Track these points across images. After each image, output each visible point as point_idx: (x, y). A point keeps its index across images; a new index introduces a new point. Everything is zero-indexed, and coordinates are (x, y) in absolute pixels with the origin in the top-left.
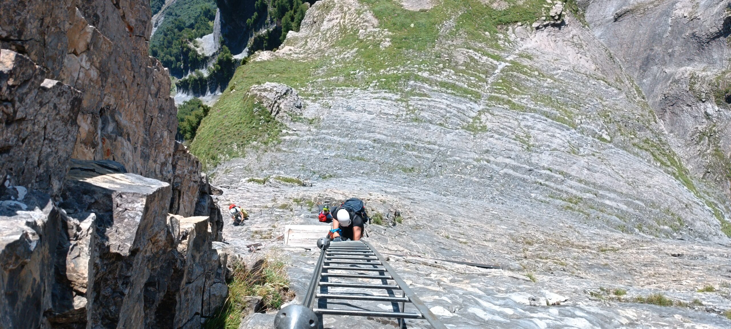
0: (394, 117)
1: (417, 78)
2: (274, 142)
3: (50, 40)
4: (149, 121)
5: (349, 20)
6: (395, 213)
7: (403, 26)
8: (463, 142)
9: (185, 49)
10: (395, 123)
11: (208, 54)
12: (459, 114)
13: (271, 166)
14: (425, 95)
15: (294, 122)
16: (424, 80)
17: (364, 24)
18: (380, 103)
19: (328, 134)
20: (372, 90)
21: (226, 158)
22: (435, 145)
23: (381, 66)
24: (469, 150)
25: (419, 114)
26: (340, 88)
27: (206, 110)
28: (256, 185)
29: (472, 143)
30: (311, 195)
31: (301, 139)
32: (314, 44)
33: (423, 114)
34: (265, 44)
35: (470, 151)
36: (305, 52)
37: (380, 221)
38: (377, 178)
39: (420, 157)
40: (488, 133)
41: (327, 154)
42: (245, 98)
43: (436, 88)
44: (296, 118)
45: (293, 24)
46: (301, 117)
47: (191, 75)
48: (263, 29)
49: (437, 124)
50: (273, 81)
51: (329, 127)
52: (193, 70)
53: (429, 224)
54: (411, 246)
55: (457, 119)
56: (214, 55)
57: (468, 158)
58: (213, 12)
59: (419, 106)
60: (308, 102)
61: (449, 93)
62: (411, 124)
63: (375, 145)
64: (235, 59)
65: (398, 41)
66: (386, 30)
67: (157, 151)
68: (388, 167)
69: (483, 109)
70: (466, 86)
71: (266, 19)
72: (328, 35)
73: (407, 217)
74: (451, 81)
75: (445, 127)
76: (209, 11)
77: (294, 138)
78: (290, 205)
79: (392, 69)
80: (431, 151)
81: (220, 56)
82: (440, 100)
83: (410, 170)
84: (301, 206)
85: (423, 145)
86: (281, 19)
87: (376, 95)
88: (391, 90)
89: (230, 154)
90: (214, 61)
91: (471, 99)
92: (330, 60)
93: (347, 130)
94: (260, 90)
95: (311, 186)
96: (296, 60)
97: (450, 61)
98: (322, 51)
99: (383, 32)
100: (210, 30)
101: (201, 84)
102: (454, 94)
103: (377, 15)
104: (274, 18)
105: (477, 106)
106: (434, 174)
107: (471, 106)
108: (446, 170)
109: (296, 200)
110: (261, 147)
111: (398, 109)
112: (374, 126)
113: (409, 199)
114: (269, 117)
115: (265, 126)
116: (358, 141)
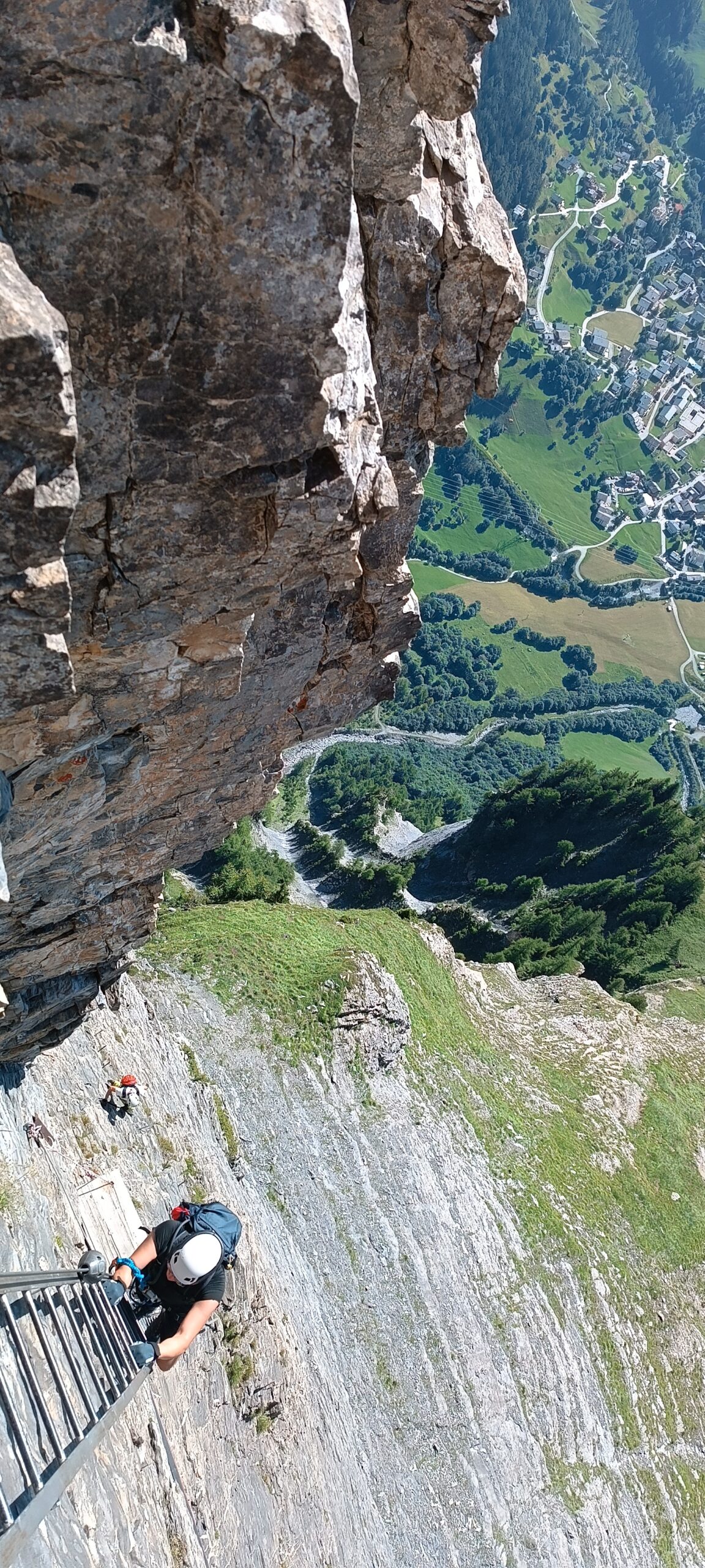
0: (476, 1270)
1: (582, 1272)
2: (288, 1052)
3: (156, 609)
4: (169, 813)
5: (602, 1063)
6: (276, 1403)
7: (663, 1177)
8: (517, 1470)
9: (368, 803)
10: (466, 1279)
11: (384, 846)
12: (569, 1422)
13: (238, 1075)
14: (561, 1315)
15: (349, 1069)
16: (588, 1292)
17: (615, 1096)
18: (486, 1224)
19: (363, 1149)
20: (501, 1189)
21: (209, 980)
22: (473, 1405)
23: (560, 1181)
24: (508, 1498)
25: (515, 1326)
26: (466, 1121)
27: (279, 898)
28: (184, 1066)
29: (527, 1496)
30: (217, 1188)
31: (324, 1102)
32: (516, 1021)
33: (520, 1332)
34: (461, 934)
35: (508, 1503)
36: (490, 1014)
37: (239, 1379)
38: (330, 1313)
39: (428, 1387)
40: (570, 1520)
41: (322, 1172)
42: (340, 952)
43: (589, 1329)
44: (358, 1069)
45: (528, 963)
46: (366, 1076)
47: (329, 838)
48: (486, 914)
49: (518, 1382)
50: (401, 985)
51: (376, 1144)
52: (339, 835)
53: (291, 1506)
54: (220, 1490)
55: (556, 1421)
56: (387, 856)
57: (488, 1506)
58: (461, 816)
59: (531, 1315)
60: (403, 1074)
61: (596, 1367)
62: (484, 1319)
63: (397, 1265)
64: (402, 896)
65: (628, 1185)
66: (632, 1146)
67: (123, 852)
68: (367, 1325)
69: (613, 1473)
70: (635, 1397)
71: (506, 909)
72: (549, 1039)
73: (279, 1440)
74: (623, 1355)
75: (523, 1403)
76: (459, 807)
77: (319, 1088)
78: (175, 1158)
79: (566, 1207)
80: (456, 1404)
81: (392, 866)
82: (570, 1356)
83: (389, 1380)
84: (185, 1181)
85: (457, 1378)
86: (524, 935)
87: (496, 1204)
88: (525, 1228)
89: (220, 985)
90: (376, 862)
91: (616, 1429)
92: (506, 1071)
93: (392, 1185)
94: (370, 970)
95: (239, 1179)
96: (466, 1006)
97: (660, 1326)
98: (514, 1045)
99: (623, 1143)
100: (426, 826)
101: (324, 862)
102: (603, 1380)
103: (647, 1111)
104: (517, 923)
105: (611, 1454)
106: (410, 1444)
107: (602, 1437)
108: (434, 1468)
109: (190, 1163)
110: (265, 1034)
111: (497, 1269)
112: (433, 1239)
113: (323, 1418)
114: (330, 1016)
115: (309, 1018)
116: (384, 1221)
